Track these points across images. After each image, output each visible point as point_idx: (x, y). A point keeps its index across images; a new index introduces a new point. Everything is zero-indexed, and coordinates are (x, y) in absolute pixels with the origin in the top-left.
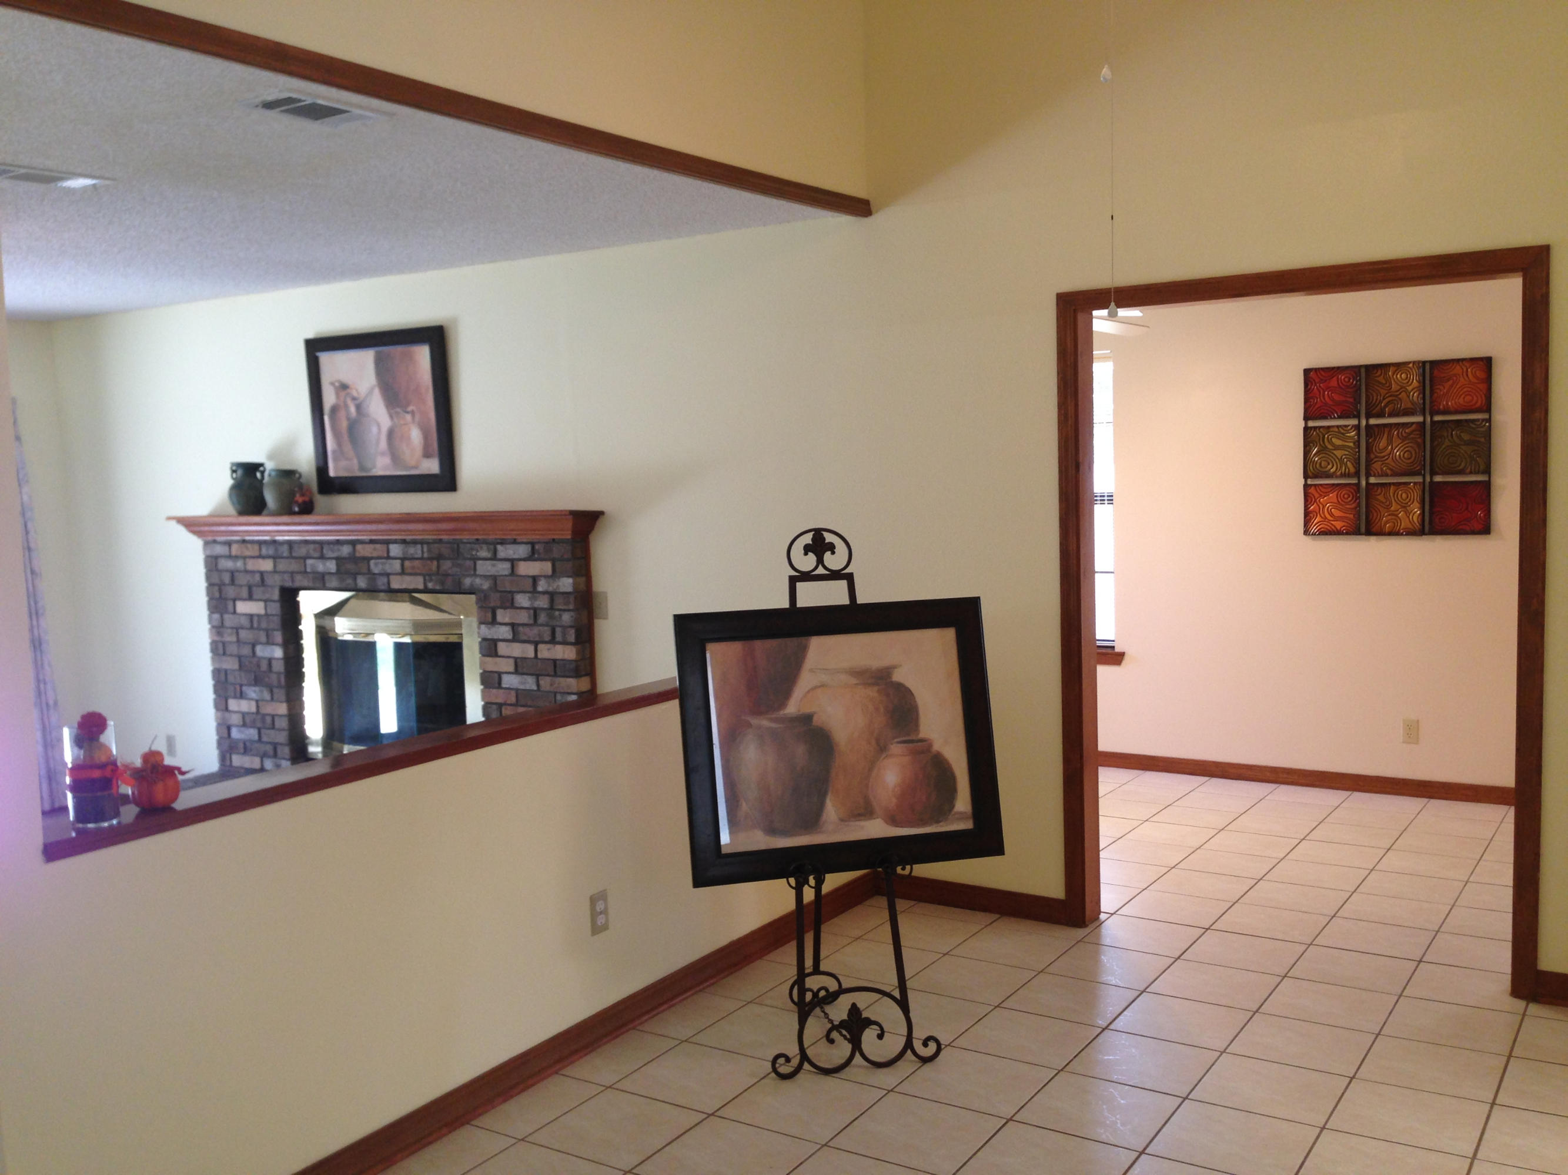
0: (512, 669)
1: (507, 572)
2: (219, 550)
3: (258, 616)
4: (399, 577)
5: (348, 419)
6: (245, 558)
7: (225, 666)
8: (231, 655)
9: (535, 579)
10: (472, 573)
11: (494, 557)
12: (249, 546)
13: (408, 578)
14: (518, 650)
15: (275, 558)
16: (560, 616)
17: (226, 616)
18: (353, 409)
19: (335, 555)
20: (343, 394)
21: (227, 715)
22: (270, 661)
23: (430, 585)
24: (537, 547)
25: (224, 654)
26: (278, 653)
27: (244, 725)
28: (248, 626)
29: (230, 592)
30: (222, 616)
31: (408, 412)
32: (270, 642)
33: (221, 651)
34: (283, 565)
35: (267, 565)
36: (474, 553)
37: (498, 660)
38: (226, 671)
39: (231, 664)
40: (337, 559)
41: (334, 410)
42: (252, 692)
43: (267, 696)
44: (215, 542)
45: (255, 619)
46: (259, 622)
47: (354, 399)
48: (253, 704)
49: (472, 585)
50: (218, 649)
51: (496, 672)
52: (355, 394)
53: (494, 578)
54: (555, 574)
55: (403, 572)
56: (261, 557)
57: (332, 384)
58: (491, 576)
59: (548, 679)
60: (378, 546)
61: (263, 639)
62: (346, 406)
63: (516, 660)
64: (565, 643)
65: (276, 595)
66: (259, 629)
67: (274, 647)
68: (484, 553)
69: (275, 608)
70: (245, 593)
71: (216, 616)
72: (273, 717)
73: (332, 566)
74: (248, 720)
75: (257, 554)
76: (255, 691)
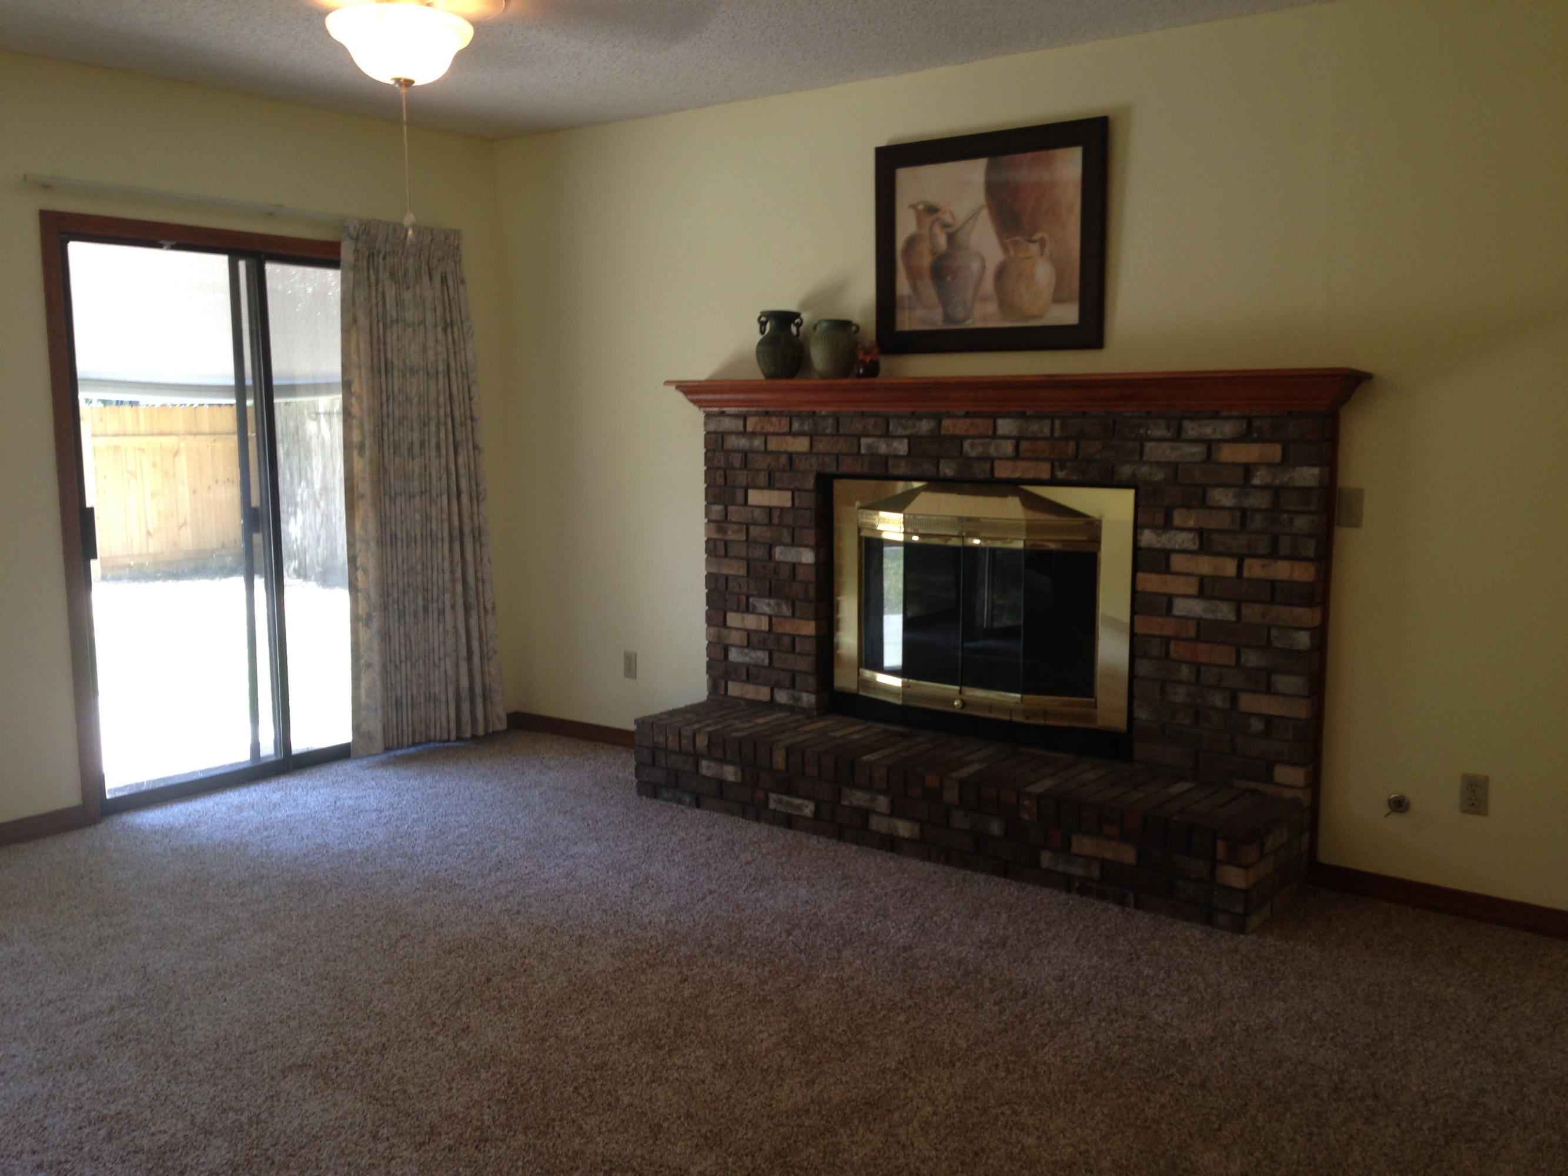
0: (1193, 590)
1: (1198, 458)
2: (727, 424)
3: (782, 509)
4: (1010, 464)
5: (933, 253)
6: (766, 435)
7: (725, 571)
8: (735, 558)
9: (1248, 469)
10: (1137, 458)
11: (1178, 436)
12: (774, 419)
13: (1022, 464)
14: (1205, 565)
15: (812, 436)
16: (1291, 521)
17: (731, 508)
18: (942, 241)
19: (908, 432)
20: (929, 220)
21: (724, 631)
22: (794, 566)
23: (1061, 475)
24: (1257, 423)
25: (726, 555)
26: (808, 557)
27: (749, 645)
28: (766, 521)
29: (742, 478)
30: (726, 509)
31: (1034, 242)
32: (794, 543)
33: (722, 552)
34: (821, 446)
35: (801, 445)
36: (1142, 431)
37: (1169, 578)
38: (727, 577)
39: (734, 569)
40: (909, 438)
41: (912, 242)
42: (764, 606)
43: (786, 610)
44: (722, 413)
45: (776, 514)
46: (781, 517)
47: (945, 226)
48: (765, 621)
49: (1134, 475)
50: (716, 549)
51: (1164, 594)
52: (948, 218)
53: (1174, 467)
54: (1286, 461)
55: (1017, 456)
56: (790, 433)
57: (913, 207)
58: (1168, 463)
59: (1258, 608)
60: (978, 421)
61: (787, 539)
62: (932, 236)
63: (1202, 579)
64: (1294, 557)
65: (810, 483)
66: (781, 525)
67: (801, 549)
68: (1159, 432)
69: (808, 501)
70: (762, 479)
71: (718, 508)
72: (793, 638)
73: (901, 447)
74: (754, 639)
75: (786, 429)
76: (769, 605)
